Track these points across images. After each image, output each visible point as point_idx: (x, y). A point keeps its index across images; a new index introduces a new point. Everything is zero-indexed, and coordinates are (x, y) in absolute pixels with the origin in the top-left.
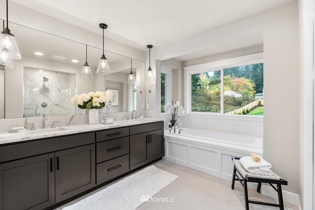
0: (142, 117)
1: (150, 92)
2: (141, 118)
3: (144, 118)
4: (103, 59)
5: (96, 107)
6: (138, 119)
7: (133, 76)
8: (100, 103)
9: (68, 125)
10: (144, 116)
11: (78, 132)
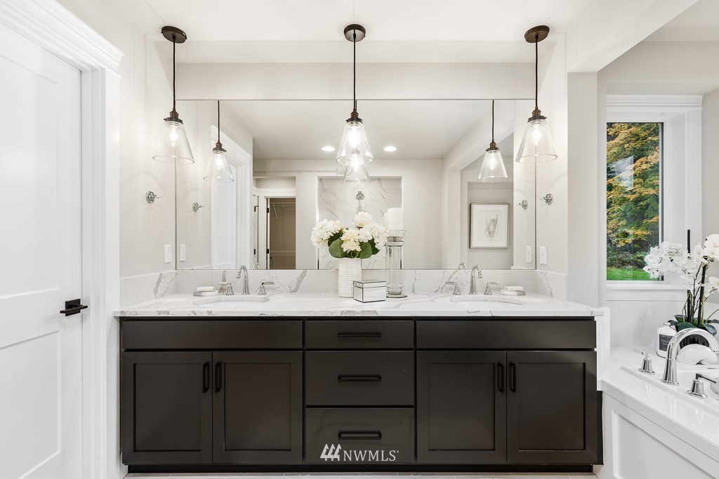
0: (510, 292)
1: (548, 200)
2: (508, 293)
3: (522, 293)
4: (352, 123)
5: (352, 254)
6: (495, 296)
7: (497, 157)
8: (361, 244)
9: (294, 291)
10: (520, 288)
11: (258, 315)
